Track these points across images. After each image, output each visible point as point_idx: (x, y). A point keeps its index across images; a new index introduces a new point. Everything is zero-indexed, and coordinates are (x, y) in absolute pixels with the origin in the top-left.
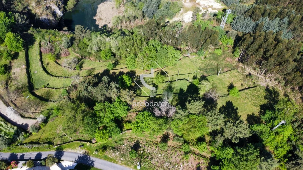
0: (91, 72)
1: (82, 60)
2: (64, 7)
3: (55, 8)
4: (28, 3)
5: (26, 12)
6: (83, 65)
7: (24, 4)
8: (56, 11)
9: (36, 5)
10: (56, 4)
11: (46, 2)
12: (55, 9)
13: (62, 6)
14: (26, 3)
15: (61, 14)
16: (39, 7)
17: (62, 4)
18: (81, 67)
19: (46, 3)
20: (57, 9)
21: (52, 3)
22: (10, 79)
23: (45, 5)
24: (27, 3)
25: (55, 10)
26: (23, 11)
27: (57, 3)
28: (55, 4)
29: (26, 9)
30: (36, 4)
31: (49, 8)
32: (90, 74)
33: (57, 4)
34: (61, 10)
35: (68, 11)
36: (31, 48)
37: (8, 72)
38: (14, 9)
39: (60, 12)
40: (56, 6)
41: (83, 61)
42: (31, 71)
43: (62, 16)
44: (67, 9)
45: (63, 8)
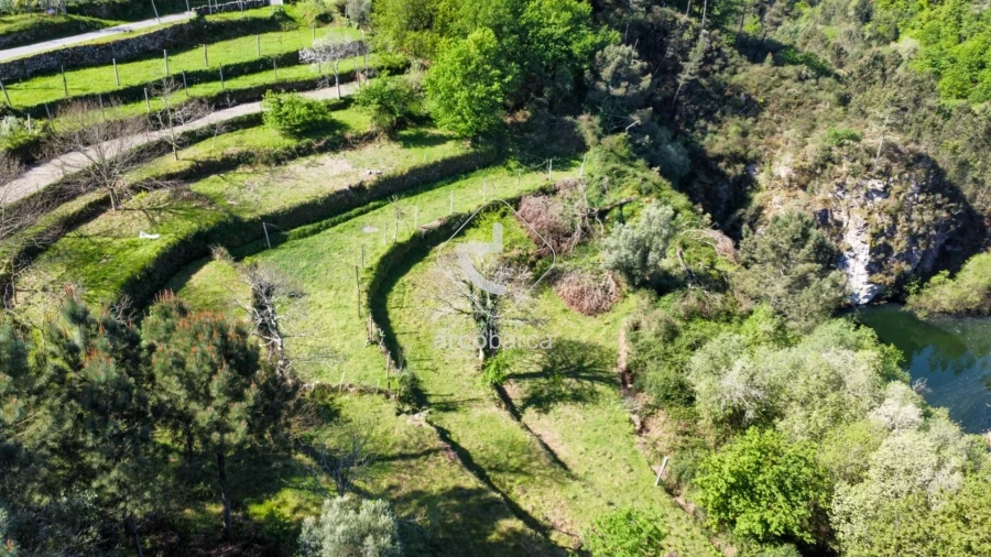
0: (518, 471)
1: (599, 387)
2: (903, 279)
3: (857, 245)
4: (767, 153)
5: (729, 176)
6: (562, 409)
7: (751, 146)
8: (851, 262)
9: (791, 180)
10: (875, 236)
11: (840, 193)
12: (850, 249)
13: (898, 267)
14: (760, 148)
15: (863, 293)
16: (794, 193)
17: (906, 257)
18: (540, 401)
19: (837, 200)
20: (864, 256)
21: (858, 216)
22: (267, 163)
23: (826, 201)
24: (766, 149)
25: (846, 254)
26: (722, 165)
27: (882, 233)
28: (874, 231)
29: (740, 167)
30: (794, 175)
31: (829, 226)
32: (498, 469)
33: (882, 240)
34: (878, 277)
35: (908, 308)
36: (509, 169)
37: (309, 145)
38: (699, 135)
39: (865, 278)
40: (867, 237)
41: (593, 393)
42: (361, 213)
43: (857, 305)
44: (912, 299)
45: (894, 278)
